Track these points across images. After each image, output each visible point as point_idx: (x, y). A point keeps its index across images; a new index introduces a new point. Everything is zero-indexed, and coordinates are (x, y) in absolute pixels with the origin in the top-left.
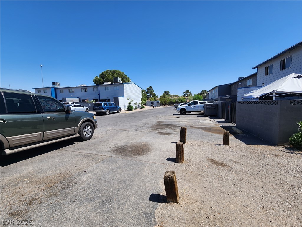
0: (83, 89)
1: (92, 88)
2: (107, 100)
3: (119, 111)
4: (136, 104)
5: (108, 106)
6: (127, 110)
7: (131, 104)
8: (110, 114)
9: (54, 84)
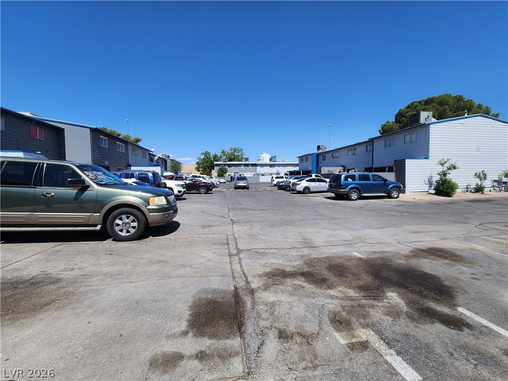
0: (350, 150)
1: (364, 146)
2: (387, 169)
3: (395, 194)
4: (479, 177)
5: (356, 182)
6: (434, 192)
7: (448, 177)
8: (361, 198)
9: (319, 148)
